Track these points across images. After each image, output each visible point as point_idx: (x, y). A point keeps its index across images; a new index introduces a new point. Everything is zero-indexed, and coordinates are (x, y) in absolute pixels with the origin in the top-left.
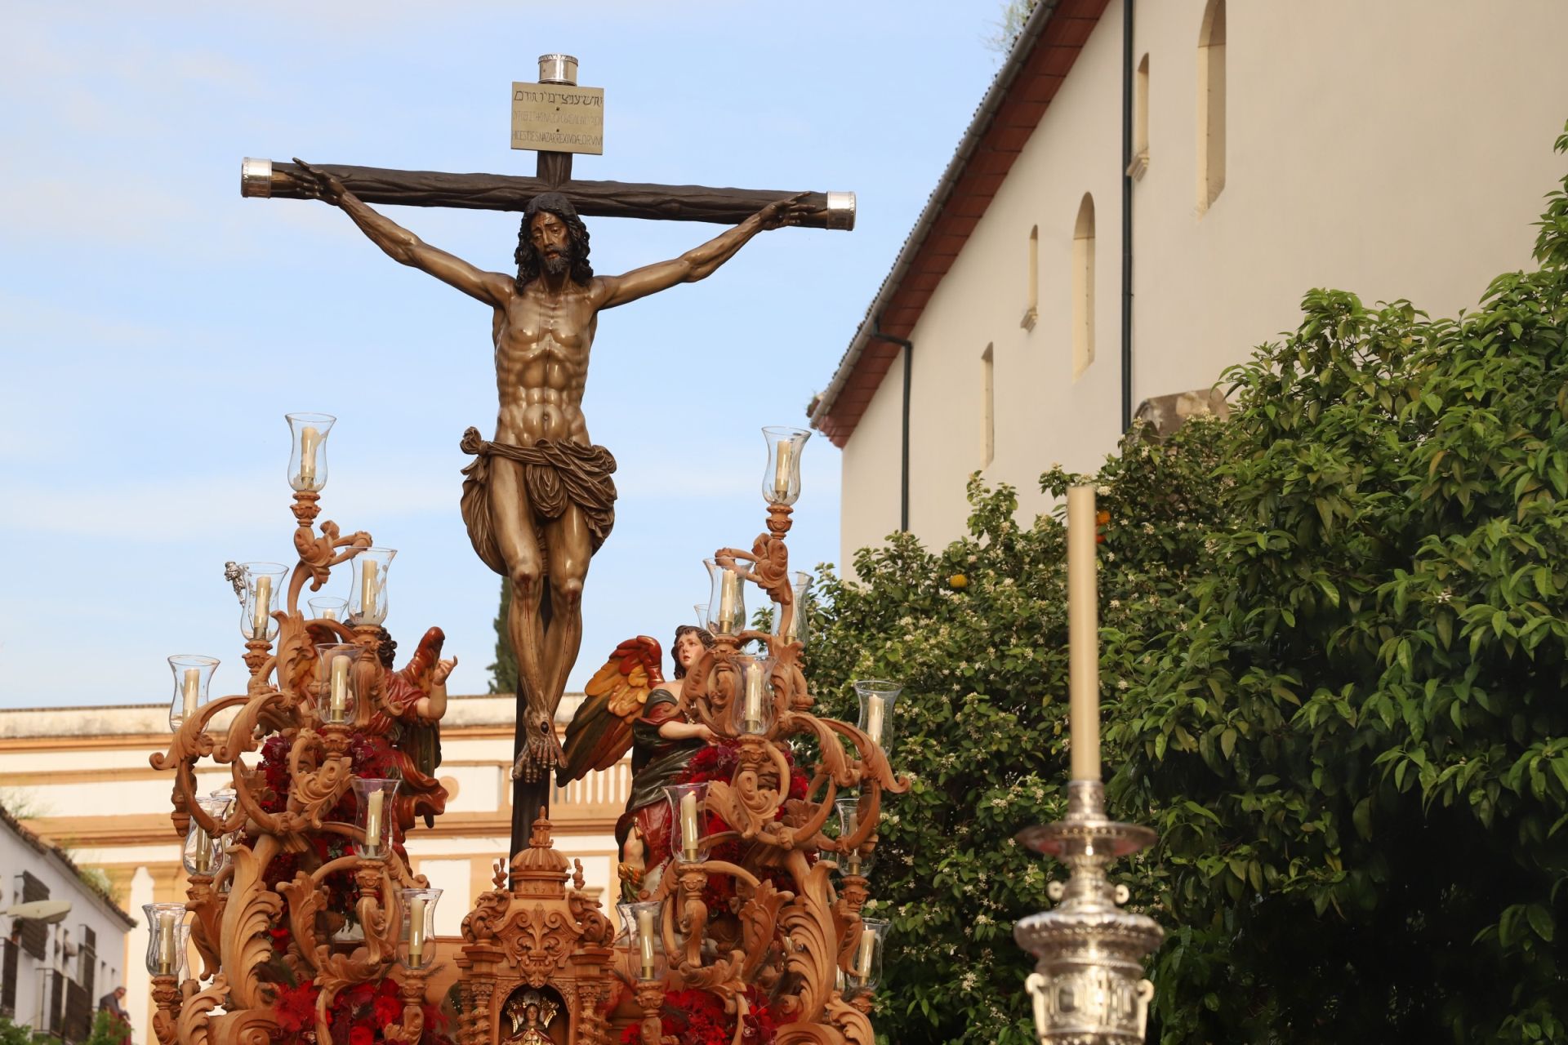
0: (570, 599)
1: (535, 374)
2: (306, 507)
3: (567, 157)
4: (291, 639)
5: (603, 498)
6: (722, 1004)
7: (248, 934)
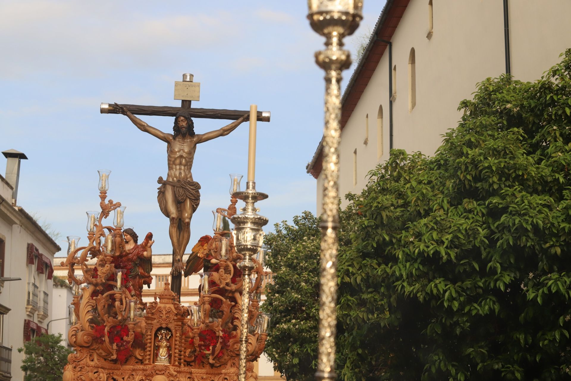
0: (186, 224)
1: (178, 161)
2: (103, 195)
3: (190, 101)
4: (99, 231)
5: (196, 196)
6: (215, 333)
7: (86, 311)
